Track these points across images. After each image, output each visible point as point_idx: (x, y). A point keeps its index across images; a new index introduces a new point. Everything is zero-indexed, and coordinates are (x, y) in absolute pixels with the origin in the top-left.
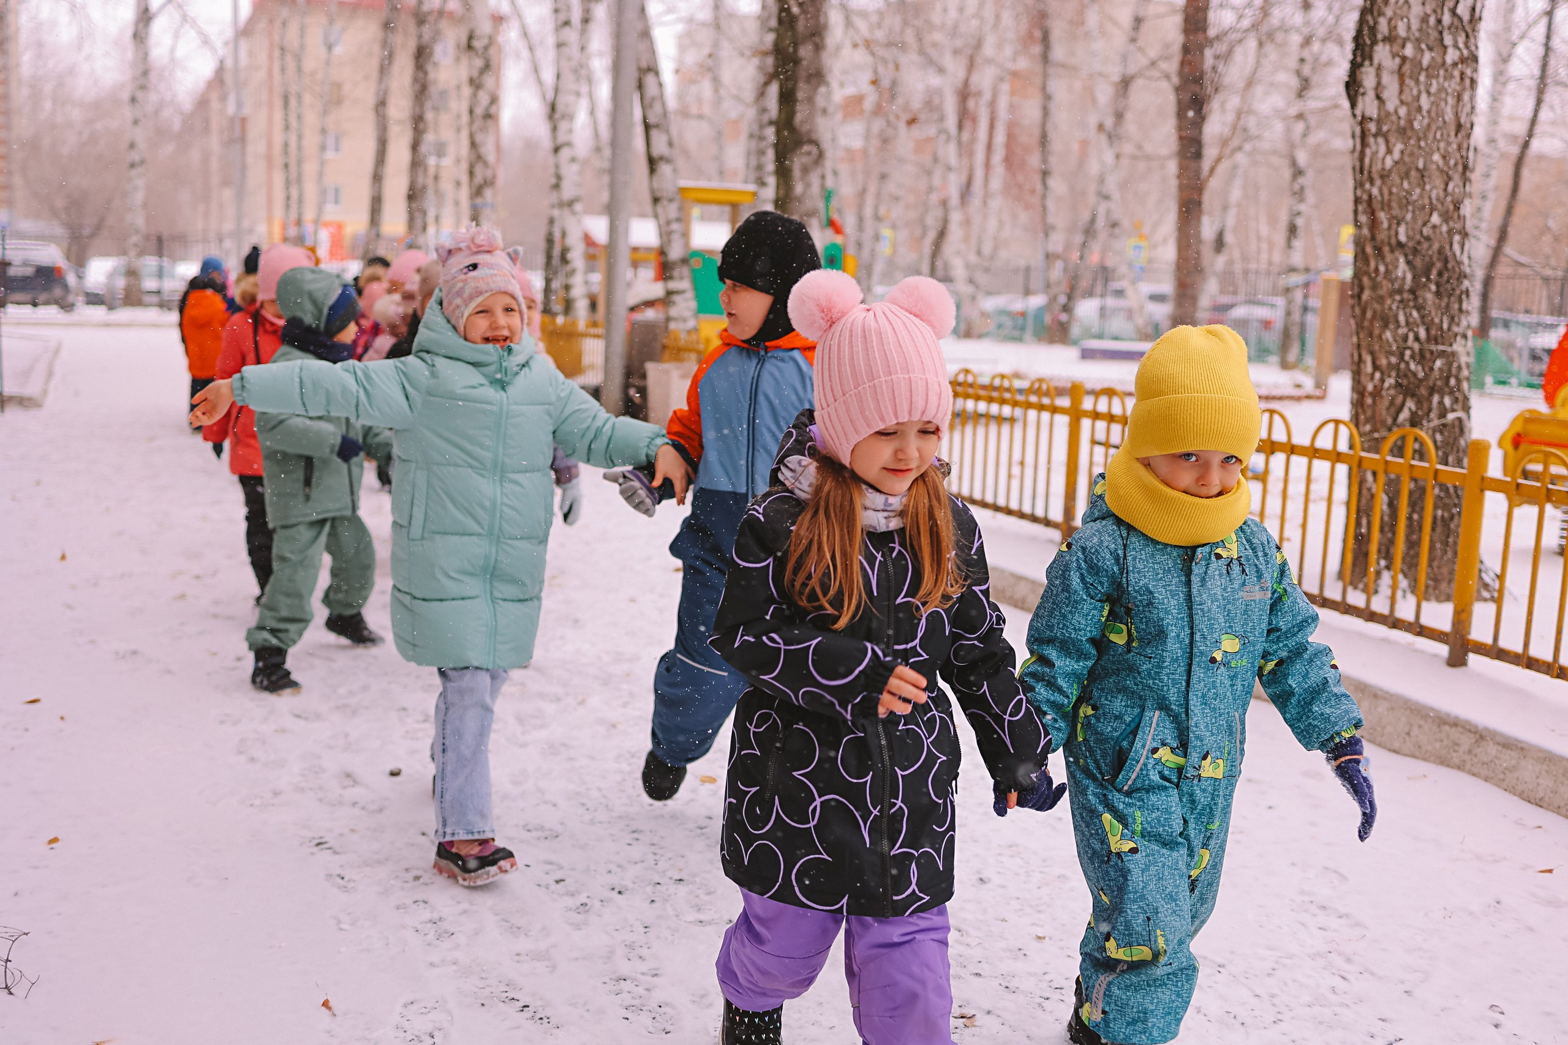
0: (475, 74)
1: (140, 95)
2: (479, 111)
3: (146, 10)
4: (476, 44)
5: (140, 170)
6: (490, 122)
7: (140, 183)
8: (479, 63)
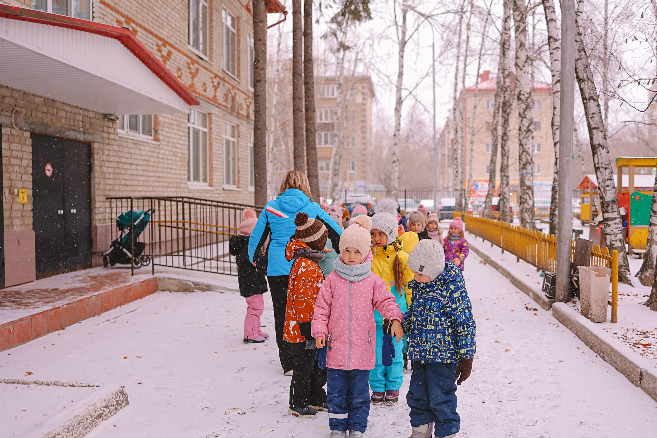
0: (522, 112)
1: (397, 133)
2: (524, 128)
3: (401, 98)
4: (522, 97)
5: (398, 163)
6: (529, 133)
7: (397, 169)
8: (524, 106)
